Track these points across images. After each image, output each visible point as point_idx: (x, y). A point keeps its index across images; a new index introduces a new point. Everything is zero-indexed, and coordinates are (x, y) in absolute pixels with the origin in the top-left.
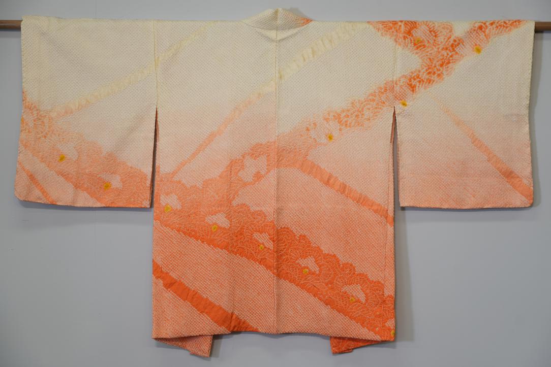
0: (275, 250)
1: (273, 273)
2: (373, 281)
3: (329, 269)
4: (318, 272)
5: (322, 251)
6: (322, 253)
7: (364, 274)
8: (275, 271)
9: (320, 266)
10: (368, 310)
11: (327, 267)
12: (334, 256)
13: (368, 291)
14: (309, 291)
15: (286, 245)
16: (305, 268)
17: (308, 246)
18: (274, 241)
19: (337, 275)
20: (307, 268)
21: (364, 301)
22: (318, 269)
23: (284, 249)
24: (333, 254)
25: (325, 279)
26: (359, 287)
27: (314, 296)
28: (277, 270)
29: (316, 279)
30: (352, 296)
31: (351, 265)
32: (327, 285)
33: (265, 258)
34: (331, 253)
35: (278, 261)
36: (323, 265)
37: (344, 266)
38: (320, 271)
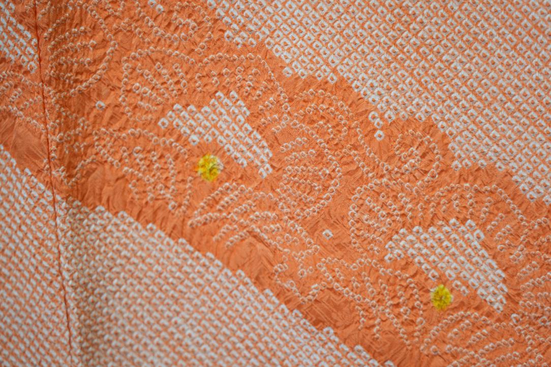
0: (49, 72)
1: (50, 185)
2: (540, 204)
3: (320, 155)
4: (265, 171)
5: (278, 65)
6: (280, 77)
7: (493, 168)
8: (59, 173)
9: (274, 142)
10: (521, 342)
11: (311, 143)
12: (343, 87)
13: (518, 253)
14: (229, 258)
15: (104, 43)
16: (203, 149)
17: (216, 44)
18: (36, 28)
19: (362, 180)
20: (218, 150)
21: (498, 304)
22: (264, 154)
23: (95, 62)
24: (333, 79)
25: (303, 204)
26: (475, 236)
27: (258, 281)
28: (70, 167)
29: (260, 205)
30: (442, 279)
31: (430, 127)
32: (313, 230)
33: (9, 114)
34: (325, 73)
35: (67, 126)
36: (289, 133)
37: (390, 136)
38: (277, 164)
